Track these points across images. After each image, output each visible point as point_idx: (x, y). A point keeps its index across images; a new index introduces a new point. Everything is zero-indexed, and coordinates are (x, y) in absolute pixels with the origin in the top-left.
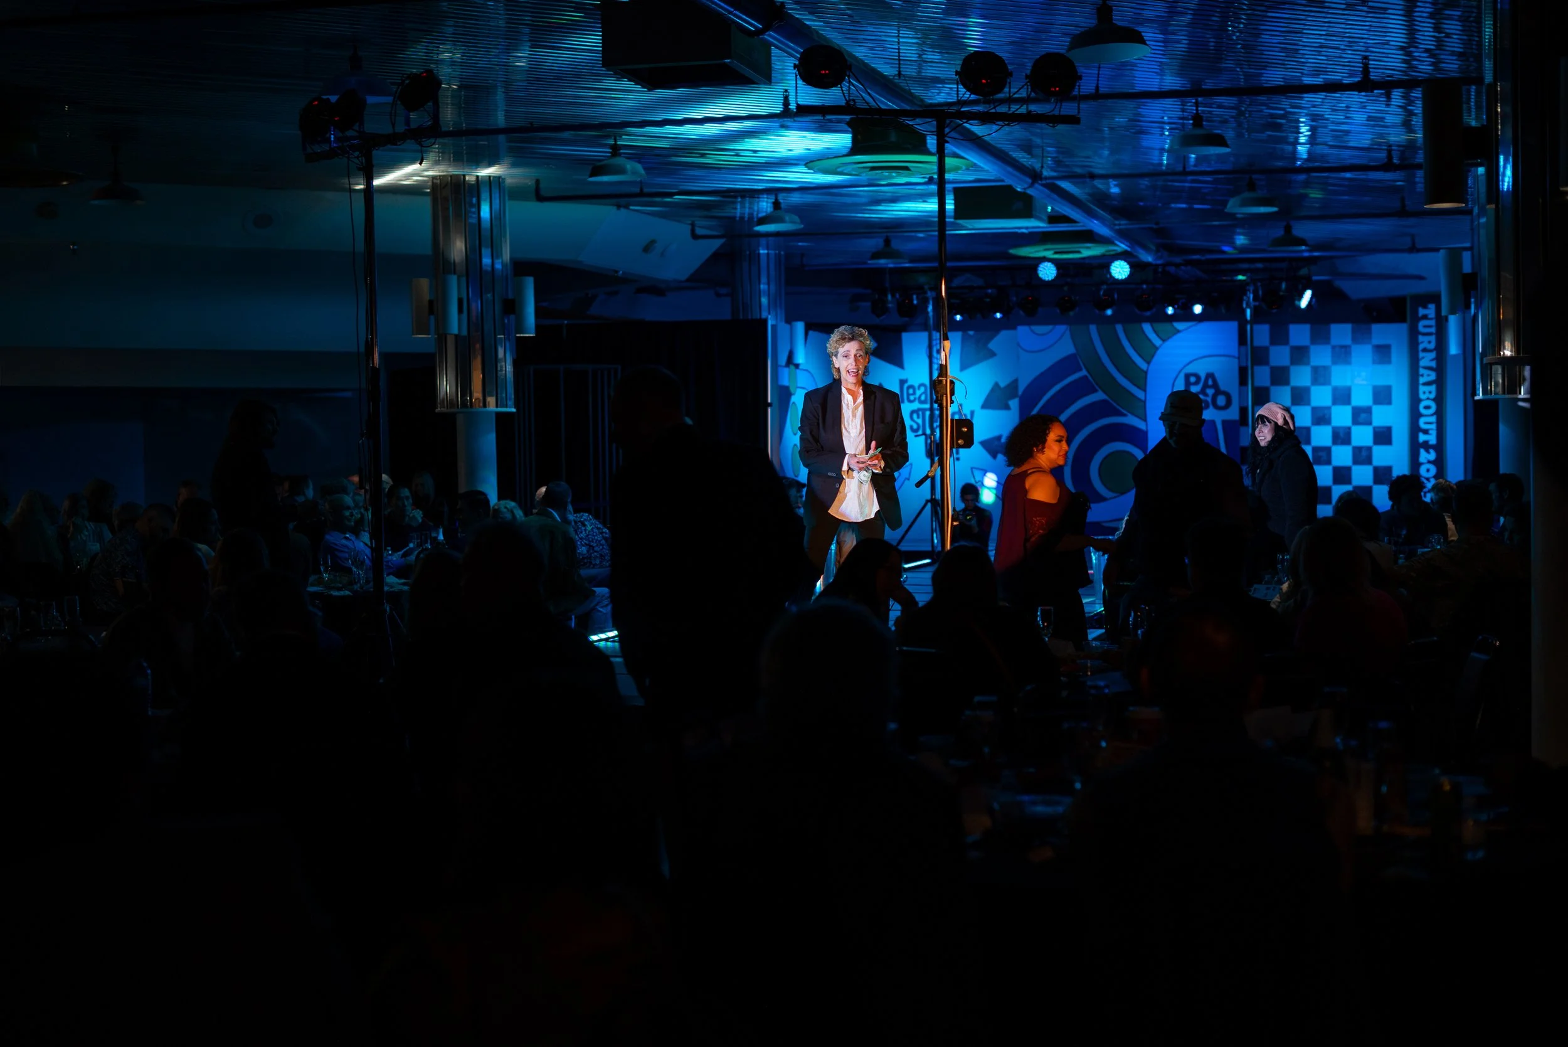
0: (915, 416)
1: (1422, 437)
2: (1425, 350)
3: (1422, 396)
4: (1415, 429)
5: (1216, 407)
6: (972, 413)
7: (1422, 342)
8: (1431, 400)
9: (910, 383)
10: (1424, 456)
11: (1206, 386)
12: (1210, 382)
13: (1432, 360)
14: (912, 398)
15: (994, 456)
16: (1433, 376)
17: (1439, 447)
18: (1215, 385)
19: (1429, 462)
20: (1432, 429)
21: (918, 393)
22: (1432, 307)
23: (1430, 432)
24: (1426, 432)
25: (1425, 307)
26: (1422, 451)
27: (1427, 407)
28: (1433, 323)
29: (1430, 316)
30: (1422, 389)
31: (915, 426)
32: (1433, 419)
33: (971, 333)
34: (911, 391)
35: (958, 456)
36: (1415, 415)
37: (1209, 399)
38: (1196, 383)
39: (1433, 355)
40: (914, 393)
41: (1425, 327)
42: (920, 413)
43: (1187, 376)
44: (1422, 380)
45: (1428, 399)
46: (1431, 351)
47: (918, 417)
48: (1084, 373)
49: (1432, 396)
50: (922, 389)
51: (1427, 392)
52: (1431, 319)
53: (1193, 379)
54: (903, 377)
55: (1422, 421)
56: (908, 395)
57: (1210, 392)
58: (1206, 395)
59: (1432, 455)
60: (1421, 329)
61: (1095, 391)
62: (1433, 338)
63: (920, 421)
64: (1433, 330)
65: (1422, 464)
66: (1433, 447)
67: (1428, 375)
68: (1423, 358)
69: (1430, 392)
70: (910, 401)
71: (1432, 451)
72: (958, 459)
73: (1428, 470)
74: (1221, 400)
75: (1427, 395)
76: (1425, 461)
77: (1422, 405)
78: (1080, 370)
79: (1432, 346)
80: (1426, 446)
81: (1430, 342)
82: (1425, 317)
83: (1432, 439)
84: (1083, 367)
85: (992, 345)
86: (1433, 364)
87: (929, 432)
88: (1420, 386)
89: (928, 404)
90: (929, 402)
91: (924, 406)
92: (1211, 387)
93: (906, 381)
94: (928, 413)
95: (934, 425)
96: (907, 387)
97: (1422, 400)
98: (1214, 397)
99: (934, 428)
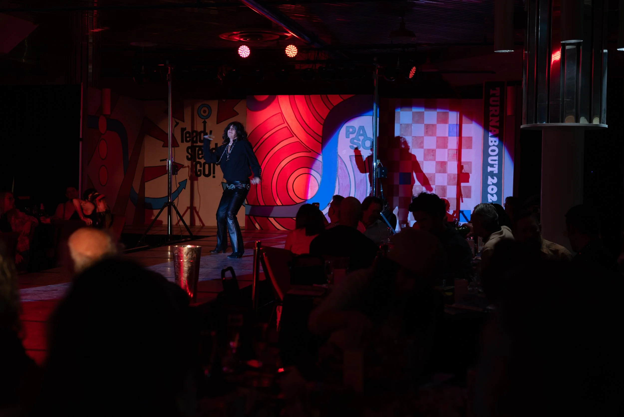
0: (190, 151)
1: (490, 169)
2: (493, 115)
3: (490, 144)
4: (486, 164)
7: (492, 111)
8: (496, 146)
9: (187, 130)
10: (490, 181)
11: (358, 134)
12: (361, 132)
13: (497, 121)
14: (188, 139)
17: (499, 176)
19: (493, 184)
20: (496, 164)
21: (192, 136)
22: (498, 89)
23: (495, 166)
24: (492, 166)
25: (494, 89)
26: (489, 177)
27: (493, 151)
28: (498, 99)
29: (496, 95)
31: (190, 157)
32: (496, 158)
33: (224, 101)
34: (188, 135)
35: (214, 175)
36: (486, 155)
37: (360, 143)
38: (352, 133)
39: (498, 118)
40: (190, 136)
41: (494, 101)
42: (193, 148)
44: (490, 134)
45: (494, 145)
46: (496, 116)
47: (191, 151)
48: (286, 125)
49: (496, 144)
50: (195, 134)
51: (493, 142)
53: (351, 130)
54: (184, 127)
55: (490, 158)
56: (186, 137)
58: (360, 140)
59: (495, 180)
60: (491, 102)
61: (293, 136)
62: (498, 109)
64: (498, 103)
65: (490, 185)
66: (495, 175)
67: (495, 131)
69: (495, 142)
70: (187, 141)
71: (495, 178)
72: (214, 177)
73: (492, 189)
74: (367, 144)
75: (493, 143)
76: (491, 184)
77: (490, 149)
78: (284, 123)
79: (497, 113)
80: (492, 175)
81: (496, 111)
82: (494, 95)
83: (495, 170)
84: (285, 122)
85: (235, 109)
86: (498, 124)
87: (198, 160)
88: (490, 138)
89: (197, 143)
90: (198, 142)
91: (195, 144)
92: (361, 135)
93: (185, 129)
94: (197, 149)
95: (200, 156)
96: (186, 132)
97: (490, 146)
98: (364, 141)
99: (201, 158)
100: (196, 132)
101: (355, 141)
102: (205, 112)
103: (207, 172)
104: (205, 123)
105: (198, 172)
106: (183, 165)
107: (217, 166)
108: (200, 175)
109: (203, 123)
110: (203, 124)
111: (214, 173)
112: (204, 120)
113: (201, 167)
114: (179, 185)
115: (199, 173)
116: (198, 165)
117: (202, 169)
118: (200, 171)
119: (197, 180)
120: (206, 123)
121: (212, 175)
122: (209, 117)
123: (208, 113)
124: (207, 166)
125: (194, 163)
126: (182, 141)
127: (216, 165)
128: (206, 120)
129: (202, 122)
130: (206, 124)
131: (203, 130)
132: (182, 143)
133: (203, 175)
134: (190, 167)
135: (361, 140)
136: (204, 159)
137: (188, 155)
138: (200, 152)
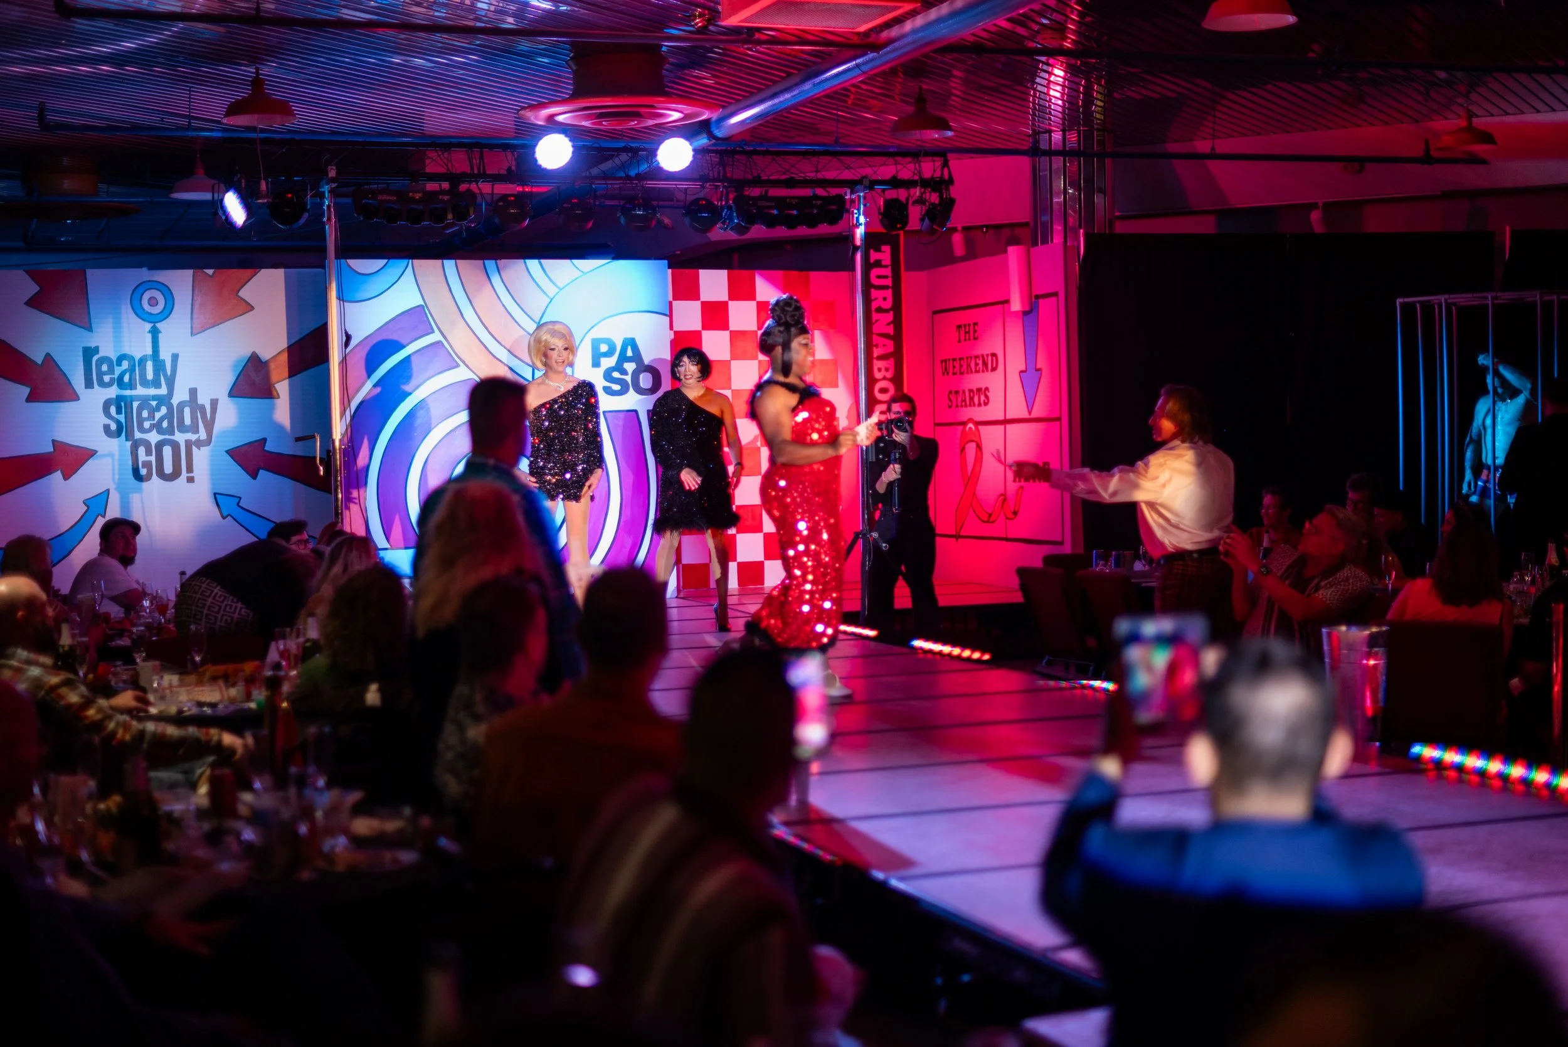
0: (113, 410)
2: (880, 310)
3: (878, 375)
5: (639, 390)
6: (214, 403)
7: (876, 299)
8: (890, 380)
9: (102, 354)
11: (623, 358)
12: (629, 353)
13: (889, 324)
14: (107, 378)
15: (254, 475)
16: (890, 346)
18: (637, 357)
21: (118, 371)
22: (886, 249)
25: (878, 250)
27: (883, 391)
28: (888, 272)
29: (883, 263)
30: (877, 364)
31: (113, 427)
33: (210, 272)
34: (105, 368)
35: (190, 474)
36: (869, 401)
37: (628, 378)
38: (609, 354)
39: (890, 316)
40: (111, 371)
41: (879, 277)
42: (123, 404)
43: (595, 344)
44: (876, 352)
45: (884, 378)
46: (887, 311)
47: (119, 412)
48: (435, 337)
49: (889, 375)
50: (126, 365)
51: (883, 369)
52: (886, 266)
53: (604, 348)
54: (90, 345)
56: (100, 374)
57: (630, 367)
58: (624, 372)
60: (875, 281)
61: (458, 366)
62: (889, 293)
63: (122, 418)
64: (888, 282)
67: (884, 345)
68: (877, 321)
69: (887, 370)
70: (102, 384)
72: (190, 480)
74: (645, 380)
75: (884, 373)
77: (878, 386)
78: (433, 332)
79: (888, 305)
81: (885, 299)
82: (878, 264)
86: (890, 330)
87: (138, 435)
88: (875, 361)
89: (136, 388)
90: (138, 386)
91: (127, 393)
92: (629, 360)
93: (96, 350)
94: (135, 404)
95: (147, 425)
96: (97, 361)
97: (877, 381)
98: (635, 375)
99: (147, 429)
100: (130, 358)
101: (616, 375)
102: (153, 302)
103: (168, 468)
104: (155, 333)
105: (143, 466)
106: (95, 452)
107: (199, 449)
108: (149, 477)
109: (149, 332)
110: (150, 336)
111: (190, 469)
112: (153, 324)
113: (151, 455)
114: (86, 508)
115: (143, 472)
116: (142, 451)
117: (153, 458)
118: (147, 465)
119: (140, 490)
120: (160, 332)
121: (184, 474)
122: (165, 319)
123: (163, 306)
124: (167, 451)
125: (129, 443)
126: (89, 384)
127: (194, 448)
128: (158, 325)
129: (147, 330)
130: (160, 335)
131: (149, 351)
132: (89, 390)
133: (158, 475)
134: (117, 457)
135: (630, 372)
136: (158, 432)
137: (108, 421)
138: (145, 414)
